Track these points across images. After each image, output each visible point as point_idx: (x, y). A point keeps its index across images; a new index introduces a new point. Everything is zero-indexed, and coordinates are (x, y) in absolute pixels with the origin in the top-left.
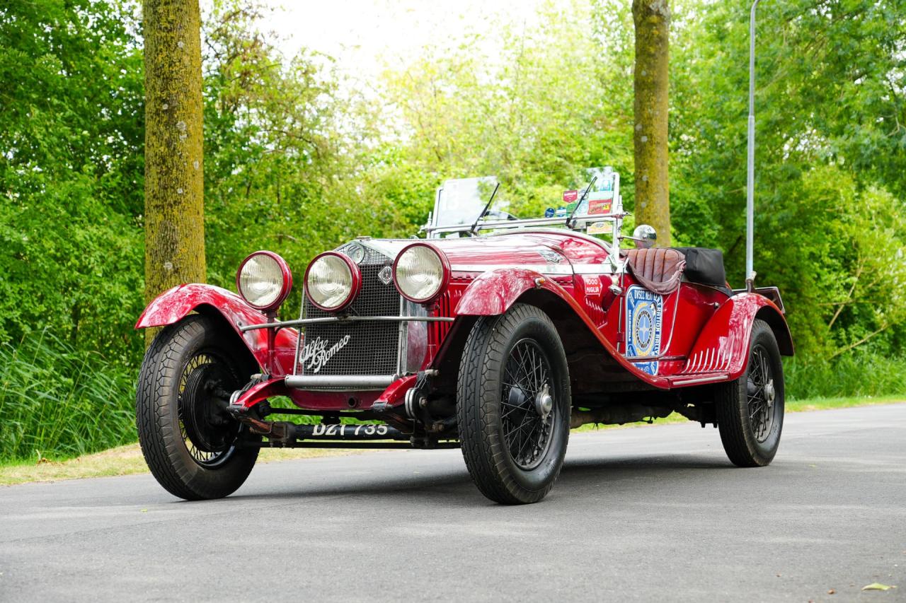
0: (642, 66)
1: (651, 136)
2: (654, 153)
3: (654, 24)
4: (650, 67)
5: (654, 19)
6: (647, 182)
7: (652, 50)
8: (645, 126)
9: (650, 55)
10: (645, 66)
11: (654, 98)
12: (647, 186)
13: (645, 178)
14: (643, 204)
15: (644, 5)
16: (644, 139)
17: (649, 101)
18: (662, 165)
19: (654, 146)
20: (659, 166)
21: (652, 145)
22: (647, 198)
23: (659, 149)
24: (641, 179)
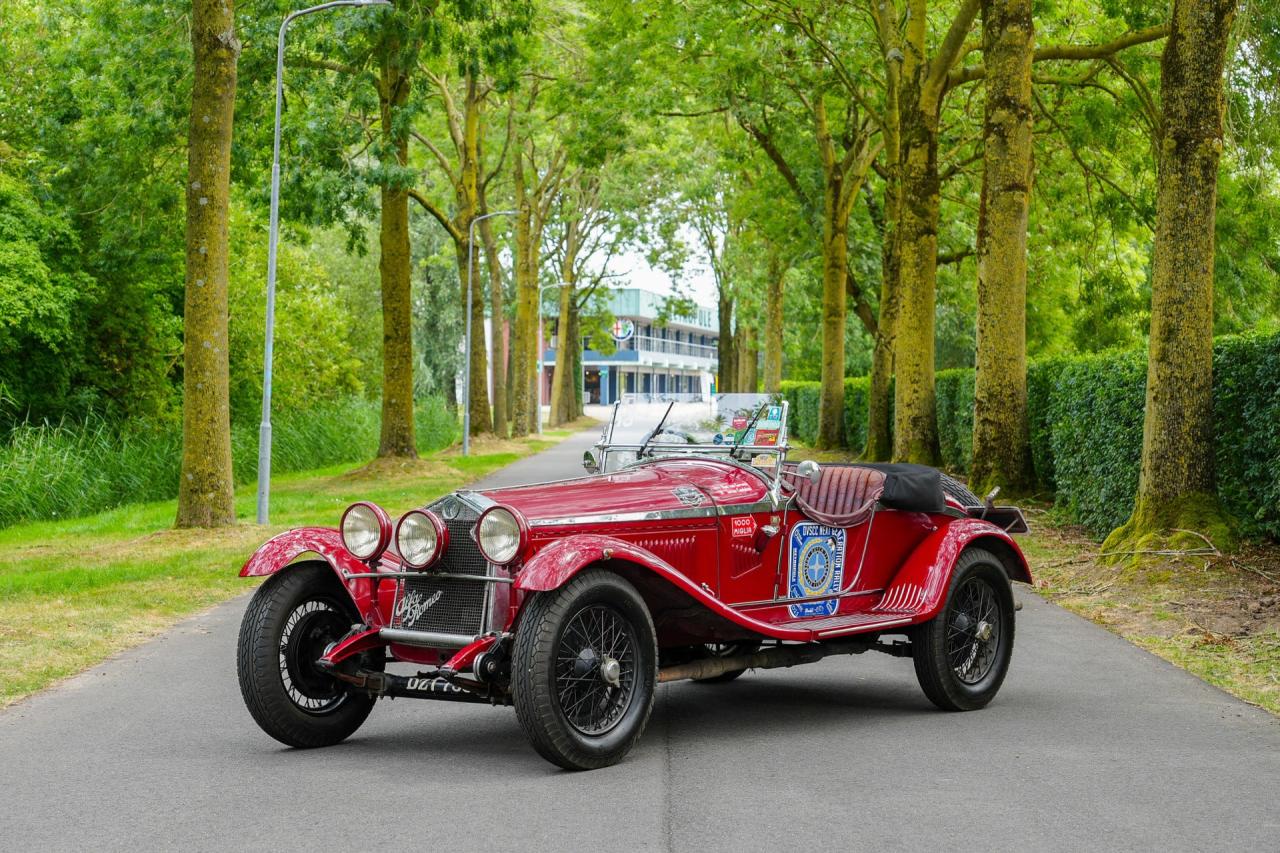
0: (204, 111)
1: (212, 198)
2: (215, 219)
3: (223, 60)
4: (215, 112)
5: (223, 53)
6: (206, 255)
7: (219, 92)
8: (204, 185)
9: (216, 98)
10: (209, 110)
11: (217, 151)
12: (205, 260)
13: (203, 250)
14: (200, 282)
15: (211, 35)
16: (203, 201)
17: (211, 154)
18: (224, 234)
19: (215, 211)
20: (220, 235)
21: (213, 209)
22: (205, 274)
23: (220, 214)
24: (198, 250)
